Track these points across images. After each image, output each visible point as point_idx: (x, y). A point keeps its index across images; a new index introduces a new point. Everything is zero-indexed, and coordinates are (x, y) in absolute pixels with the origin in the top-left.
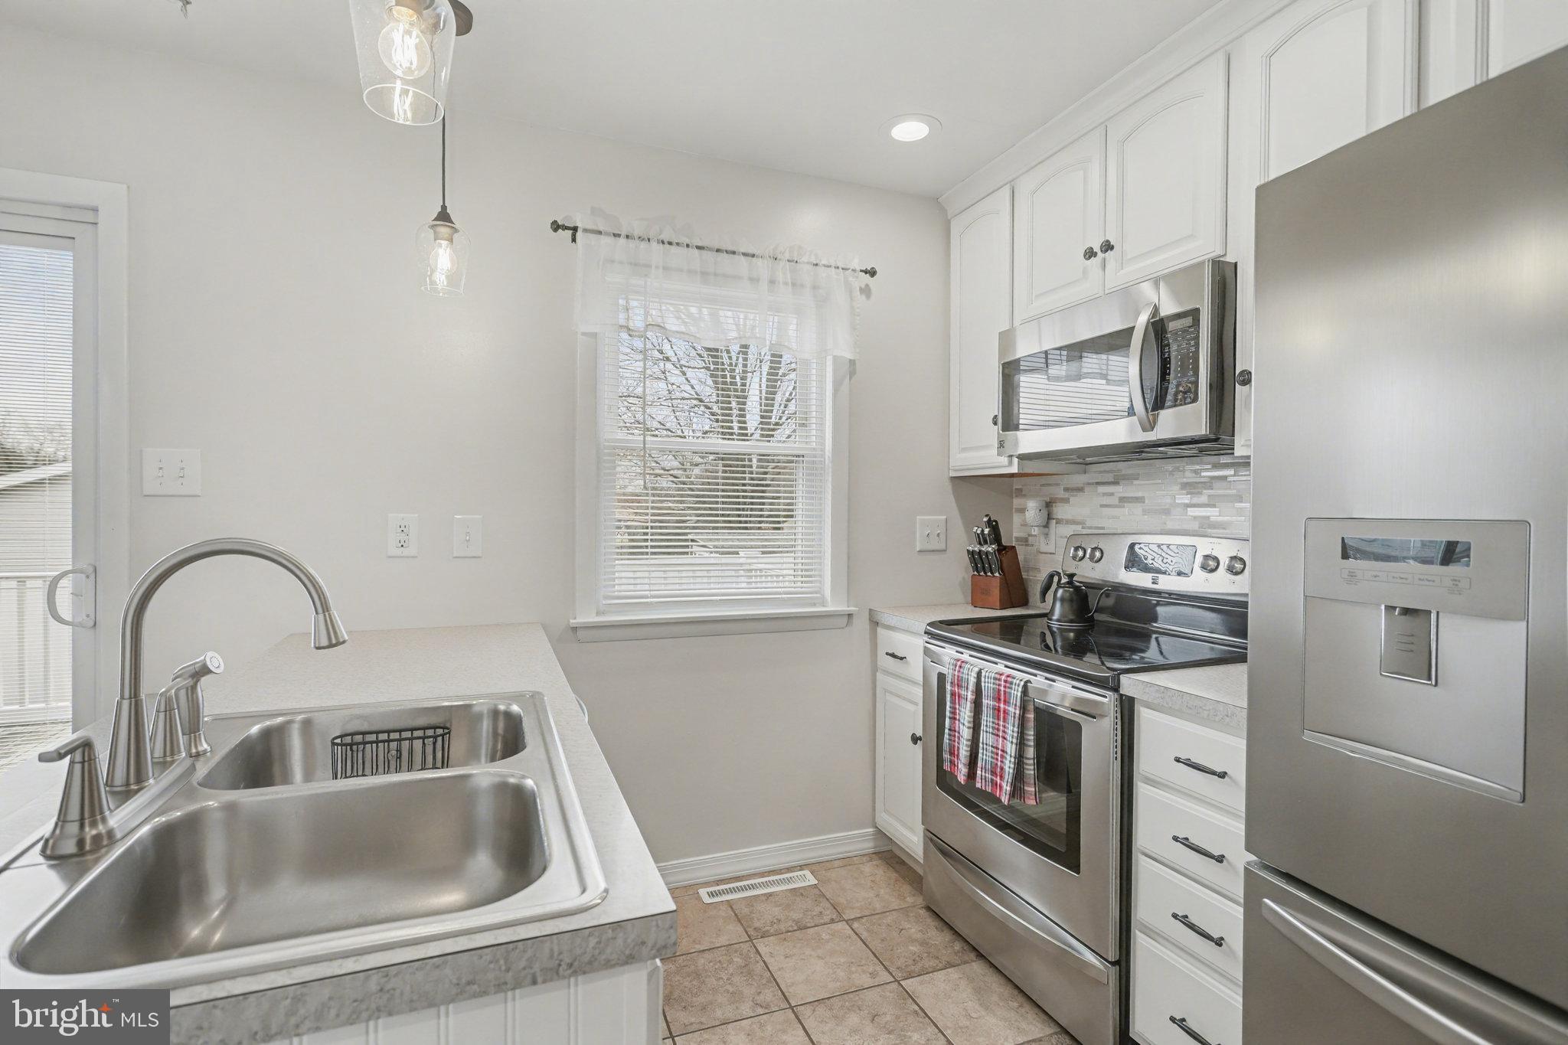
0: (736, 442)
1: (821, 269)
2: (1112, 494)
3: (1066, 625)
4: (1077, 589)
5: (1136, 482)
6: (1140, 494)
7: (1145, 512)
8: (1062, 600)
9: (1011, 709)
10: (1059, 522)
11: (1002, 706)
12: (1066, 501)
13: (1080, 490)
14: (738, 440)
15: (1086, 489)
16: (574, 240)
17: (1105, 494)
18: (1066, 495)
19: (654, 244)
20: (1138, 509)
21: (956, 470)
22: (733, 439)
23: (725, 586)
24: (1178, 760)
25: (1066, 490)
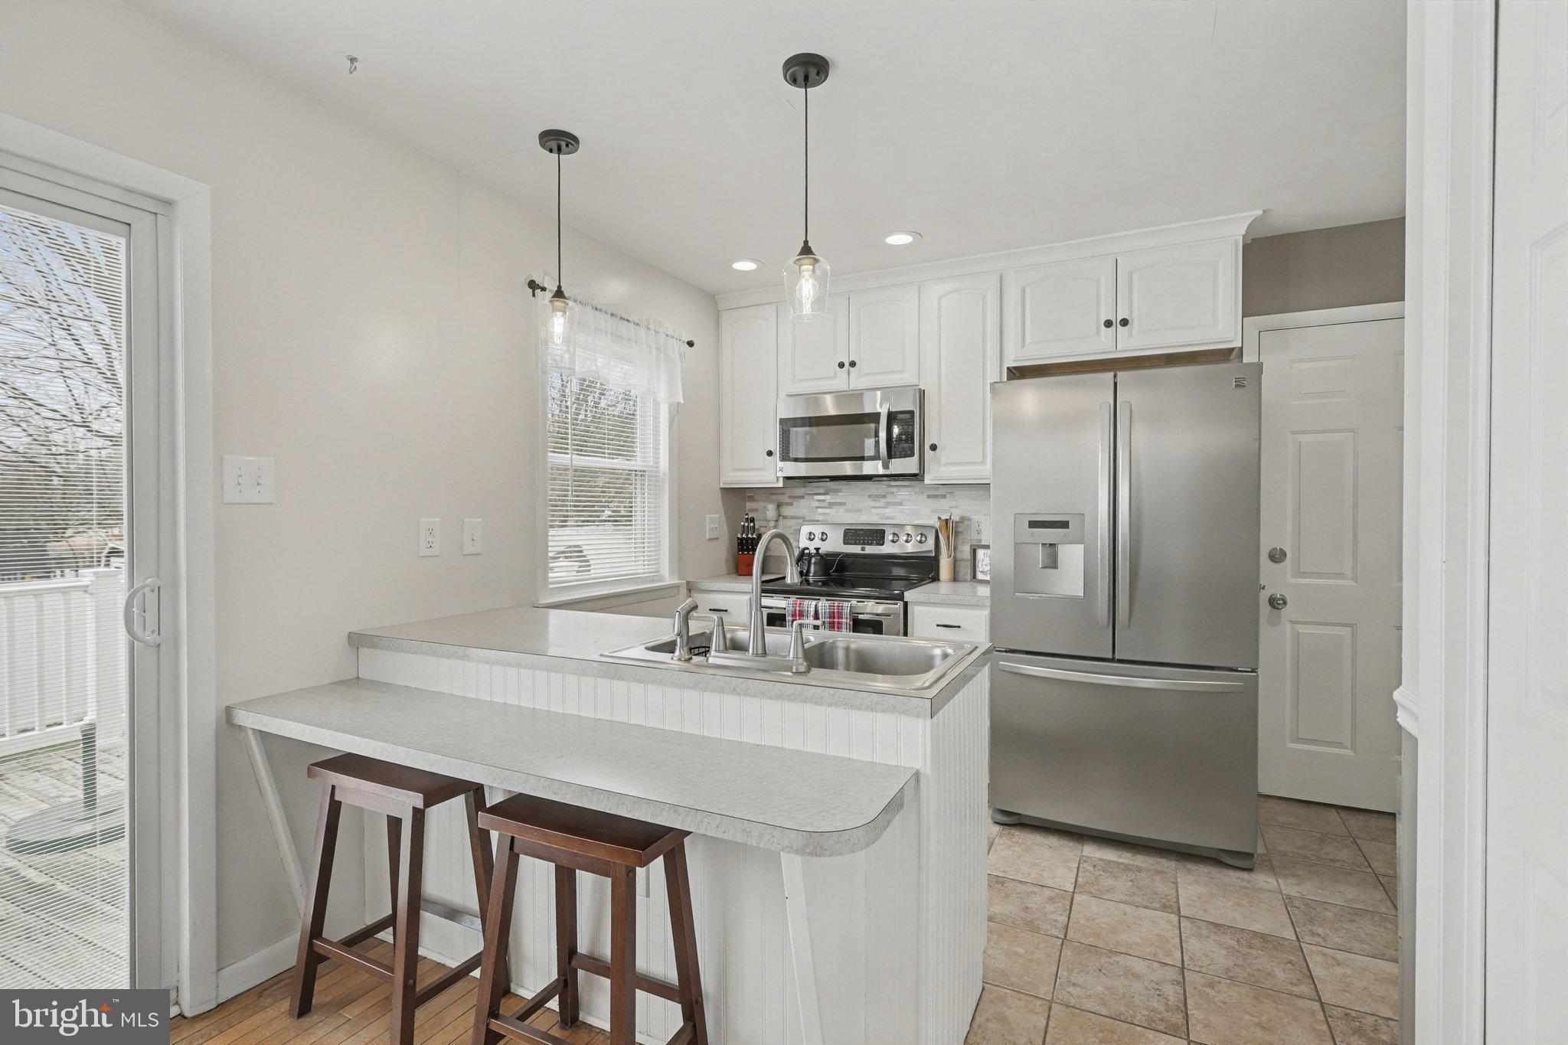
0: (607, 460)
1: (669, 338)
2: (824, 501)
3: (818, 578)
4: (821, 556)
5: (840, 494)
6: (842, 501)
7: (847, 511)
8: (815, 563)
9: (844, 620)
10: (784, 517)
11: (836, 620)
12: (790, 504)
13: (803, 497)
14: (608, 458)
15: (806, 497)
16: (534, 295)
17: (818, 501)
18: (790, 501)
19: (589, 308)
20: (842, 509)
21: (725, 484)
22: (605, 457)
23: (629, 568)
24: (938, 625)
25: (790, 497)
